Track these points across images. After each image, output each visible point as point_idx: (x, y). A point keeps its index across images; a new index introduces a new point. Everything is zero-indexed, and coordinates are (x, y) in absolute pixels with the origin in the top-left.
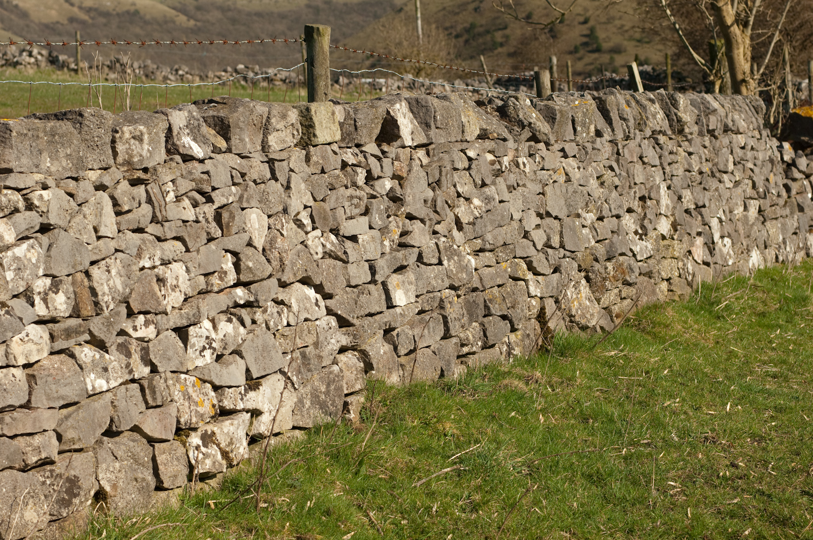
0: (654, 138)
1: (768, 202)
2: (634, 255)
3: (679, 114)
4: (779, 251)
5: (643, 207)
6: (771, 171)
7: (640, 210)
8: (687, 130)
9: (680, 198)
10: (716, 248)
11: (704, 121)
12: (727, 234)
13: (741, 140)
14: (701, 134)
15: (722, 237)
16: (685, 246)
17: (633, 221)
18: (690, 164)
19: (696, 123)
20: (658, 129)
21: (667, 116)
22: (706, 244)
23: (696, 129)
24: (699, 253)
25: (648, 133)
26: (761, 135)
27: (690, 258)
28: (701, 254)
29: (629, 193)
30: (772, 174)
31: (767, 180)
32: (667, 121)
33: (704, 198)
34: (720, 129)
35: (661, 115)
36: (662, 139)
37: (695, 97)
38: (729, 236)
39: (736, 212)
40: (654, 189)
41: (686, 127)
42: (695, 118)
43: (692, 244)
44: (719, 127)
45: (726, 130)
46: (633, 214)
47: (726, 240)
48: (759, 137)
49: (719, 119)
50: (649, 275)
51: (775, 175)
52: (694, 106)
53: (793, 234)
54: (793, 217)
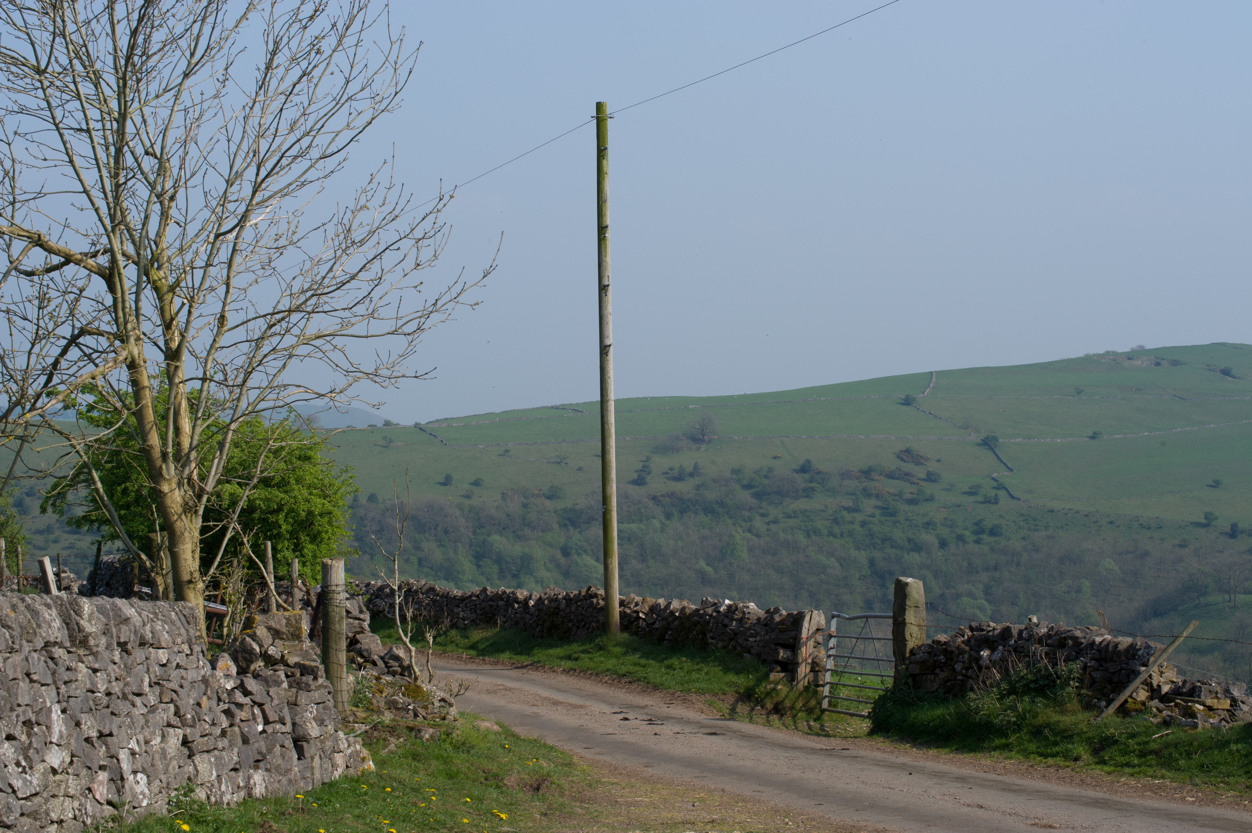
0: (46, 651)
1: (198, 731)
2: (14, 792)
3: (82, 622)
4: (211, 791)
5: (29, 735)
6: (205, 694)
7: (24, 738)
8: (92, 642)
9: (78, 724)
10: (126, 786)
11: (114, 630)
12: (141, 770)
13: (163, 656)
14: (108, 647)
15: (135, 772)
16: (84, 782)
17: (13, 750)
18: (93, 683)
19: (104, 633)
20: (52, 639)
21: (67, 624)
22: (112, 780)
23: (103, 641)
24: (102, 791)
25: (40, 644)
26: (191, 650)
27: (90, 796)
28: (105, 792)
29: (9, 717)
30: (205, 698)
31: (199, 704)
32: (66, 632)
33: (112, 725)
34: (134, 641)
35: (57, 623)
36: (59, 652)
37: (104, 602)
38: (144, 771)
39: (153, 743)
40: (44, 712)
41: (90, 638)
42: (101, 627)
43: (92, 780)
44: (132, 639)
45: (143, 644)
46: (14, 742)
47: (140, 775)
48: (189, 652)
49: (133, 630)
50: (34, 815)
51: (209, 698)
52: (102, 614)
53: (231, 770)
54: (233, 750)
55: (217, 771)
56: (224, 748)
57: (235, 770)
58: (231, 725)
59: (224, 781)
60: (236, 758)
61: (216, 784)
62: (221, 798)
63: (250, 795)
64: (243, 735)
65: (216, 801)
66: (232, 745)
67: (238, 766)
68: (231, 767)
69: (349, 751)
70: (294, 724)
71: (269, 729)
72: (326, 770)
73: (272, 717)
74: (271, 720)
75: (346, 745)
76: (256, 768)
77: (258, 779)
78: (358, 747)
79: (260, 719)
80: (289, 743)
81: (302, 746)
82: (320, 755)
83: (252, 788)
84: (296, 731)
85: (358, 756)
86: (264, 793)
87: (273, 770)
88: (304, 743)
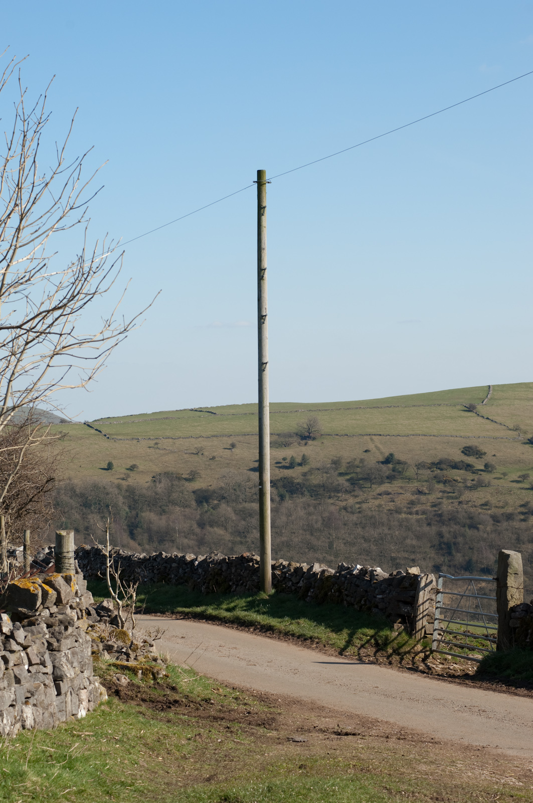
53: (10, 706)
54: (10, 690)
56: (4, 688)
57: (12, 705)
58: (7, 669)
59: (5, 715)
60: (13, 696)
62: (4, 729)
63: (24, 727)
64: (16, 677)
66: (9, 685)
67: (14, 703)
68: (10, 703)
69: (91, 688)
70: (54, 667)
71: (32, 669)
72: (75, 703)
73: (35, 660)
74: (33, 663)
75: (88, 684)
76: (26, 703)
77: (29, 712)
78: (97, 684)
79: (26, 661)
80: (49, 681)
81: (59, 684)
82: (71, 692)
83: (25, 721)
84: (55, 672)
85: (97, 692)
86: (33, 725)
87: (39, 705)
88: (61, 682)
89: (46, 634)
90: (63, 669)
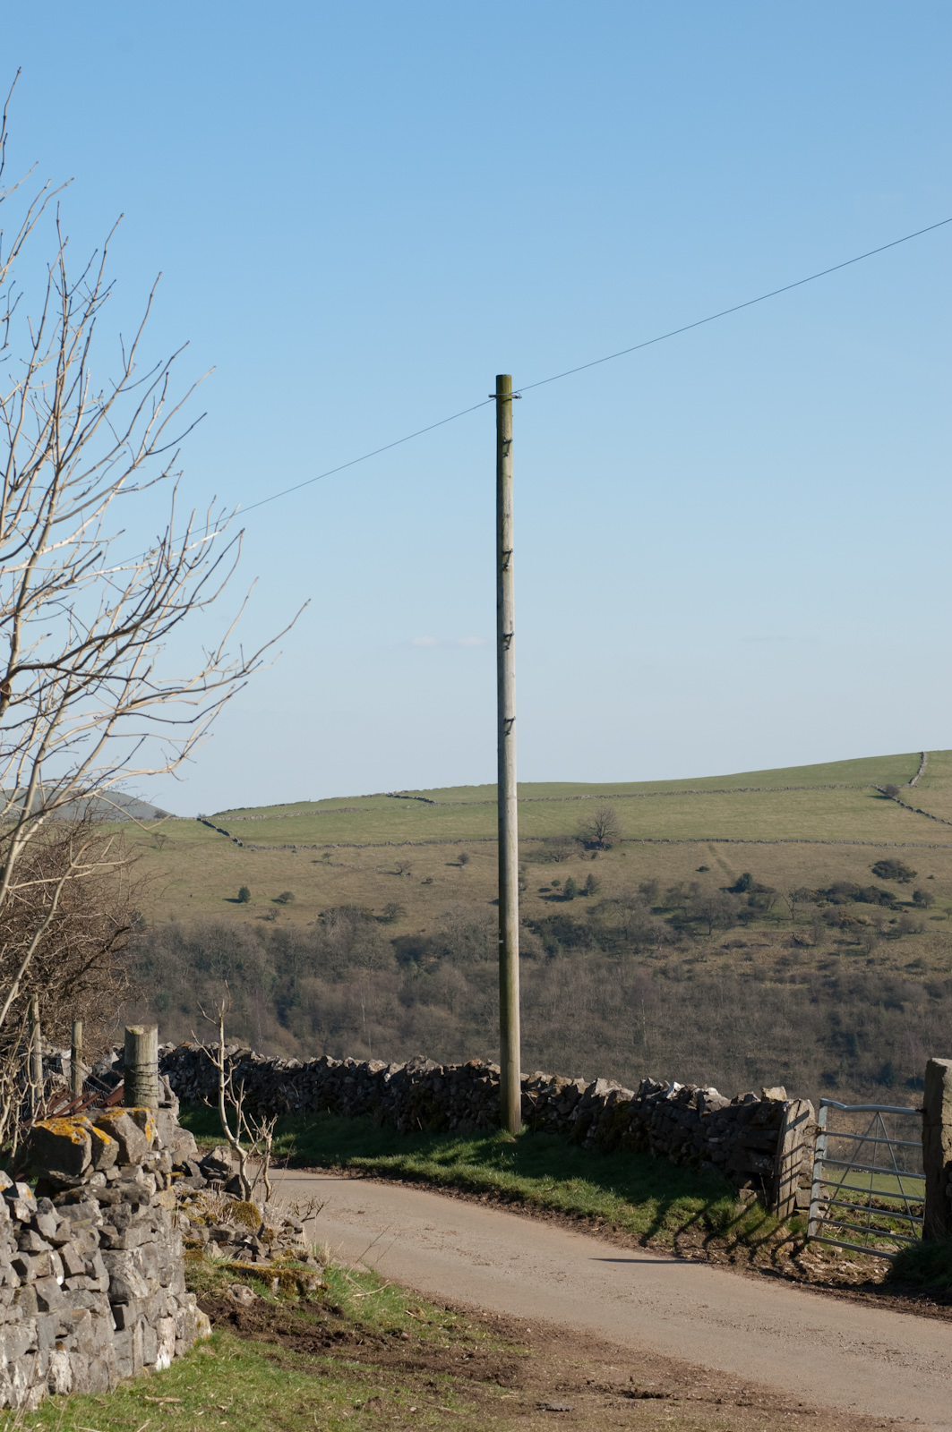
53: (27, 1352)
54: (28, 1323)
55: (8, 1355)
56: (17, 1321)
57: (31, 1352)
58: (23, 1284)
59: (17, 1370)
60: (32, 1335)
61: (7, 1377)
62: (14, 1396)
63: (52, 1391)
64: (39, 1298)
65: (7, 1402)
66: (27, 1314)
67: (36, 1347)
68: (27, 1348)
69: (180, 1314)
70: (112, 1278)
71: (71, 1283)
72: (150, 1344)
73: (76, 1266)
74: (73, 1272)
75: (176, 1307)
76: (58, 1346)
77: (62, 1362)
78: (192, 1308)
79: (59, 1268)
80: (103, 1305)
81: (121, 1308)
82: (142, 1323)
83: (55, 1379)
84: (113, 1288)
85: (191, 1321)
86: (70, 1386)
87: (81, 1349)
88: (124, 1306)
89: (99, 1218)
90: (129, 1283)
